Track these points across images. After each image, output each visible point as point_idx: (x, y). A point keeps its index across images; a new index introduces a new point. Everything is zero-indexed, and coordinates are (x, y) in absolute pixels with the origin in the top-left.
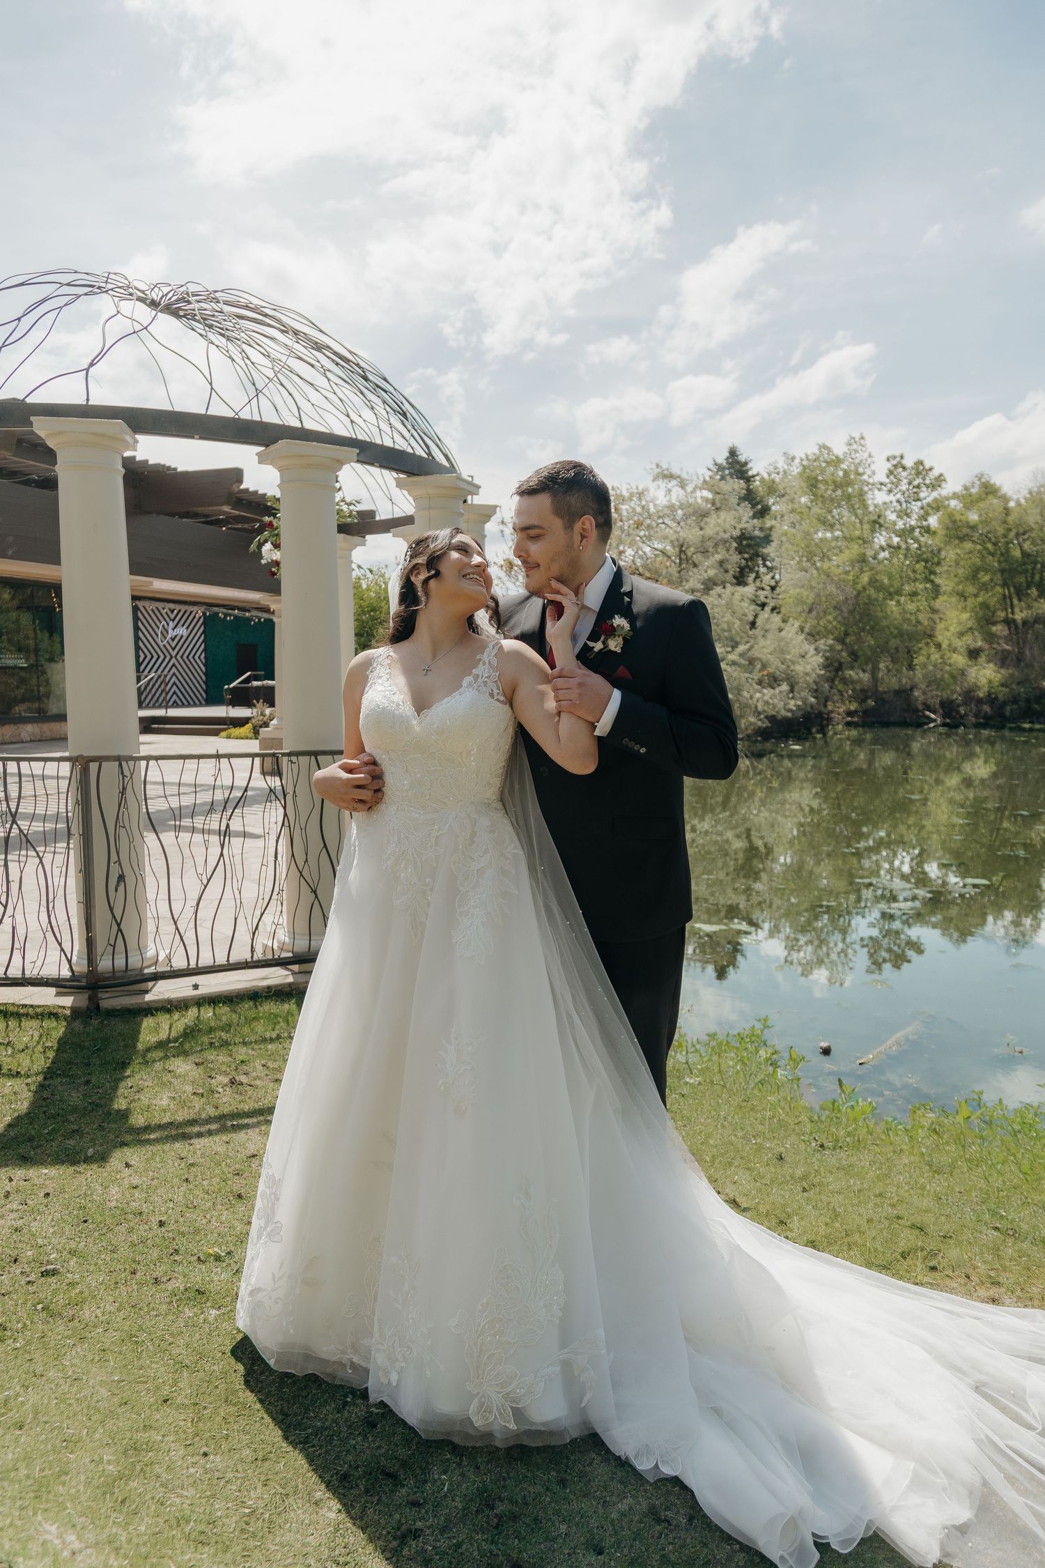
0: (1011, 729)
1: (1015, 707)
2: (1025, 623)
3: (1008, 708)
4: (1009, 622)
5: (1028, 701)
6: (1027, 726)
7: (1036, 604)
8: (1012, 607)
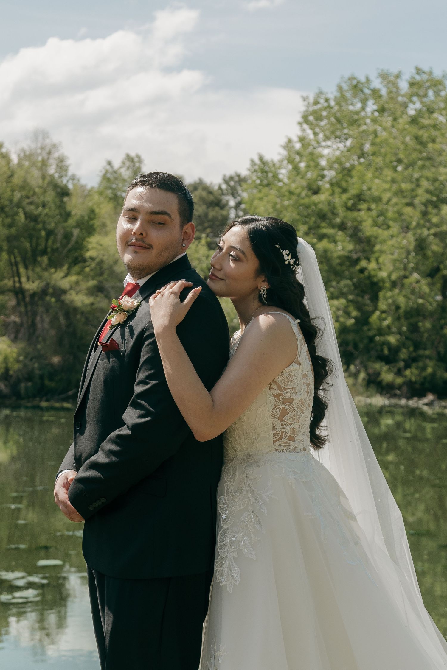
0: (26, 408)
1: (29, 384)
2: (33, 295)
3: (23, 385)
4: (19, 292)
5: (41, 377)
6: (44, 404)
7: (46, 274)
8: (19, 276)
